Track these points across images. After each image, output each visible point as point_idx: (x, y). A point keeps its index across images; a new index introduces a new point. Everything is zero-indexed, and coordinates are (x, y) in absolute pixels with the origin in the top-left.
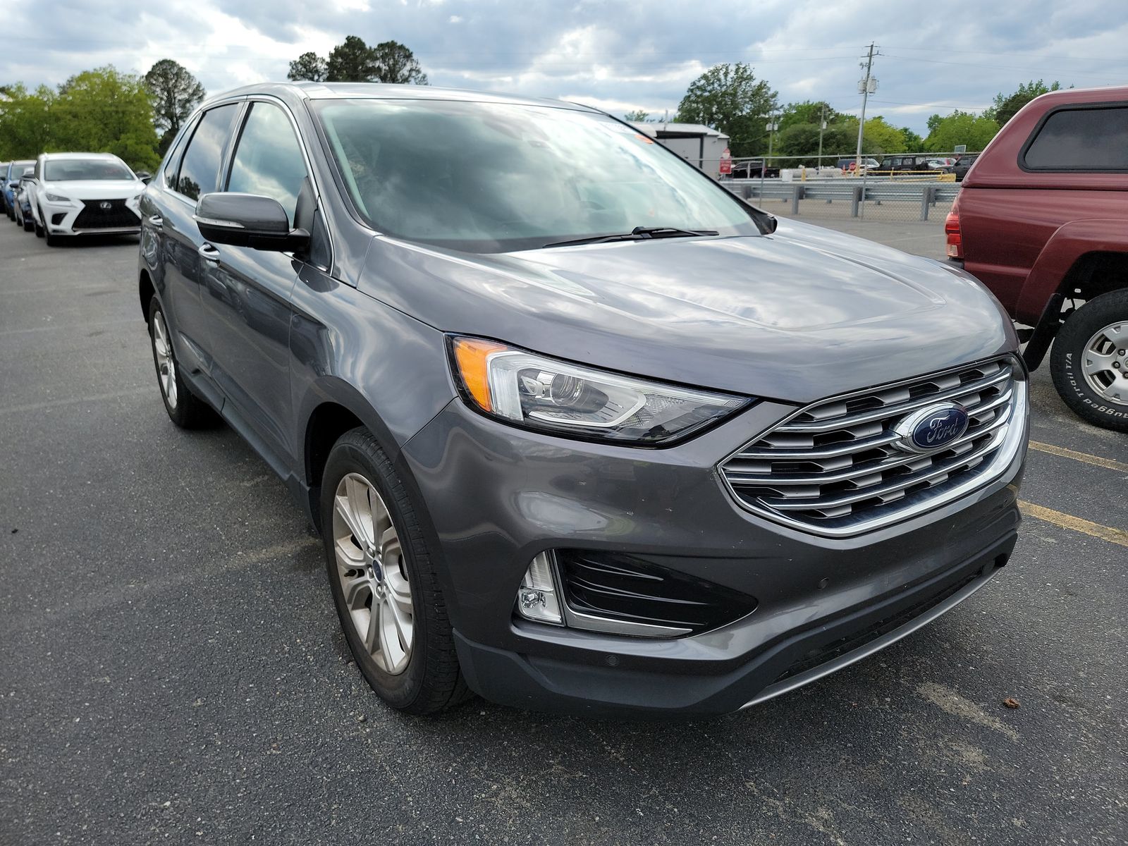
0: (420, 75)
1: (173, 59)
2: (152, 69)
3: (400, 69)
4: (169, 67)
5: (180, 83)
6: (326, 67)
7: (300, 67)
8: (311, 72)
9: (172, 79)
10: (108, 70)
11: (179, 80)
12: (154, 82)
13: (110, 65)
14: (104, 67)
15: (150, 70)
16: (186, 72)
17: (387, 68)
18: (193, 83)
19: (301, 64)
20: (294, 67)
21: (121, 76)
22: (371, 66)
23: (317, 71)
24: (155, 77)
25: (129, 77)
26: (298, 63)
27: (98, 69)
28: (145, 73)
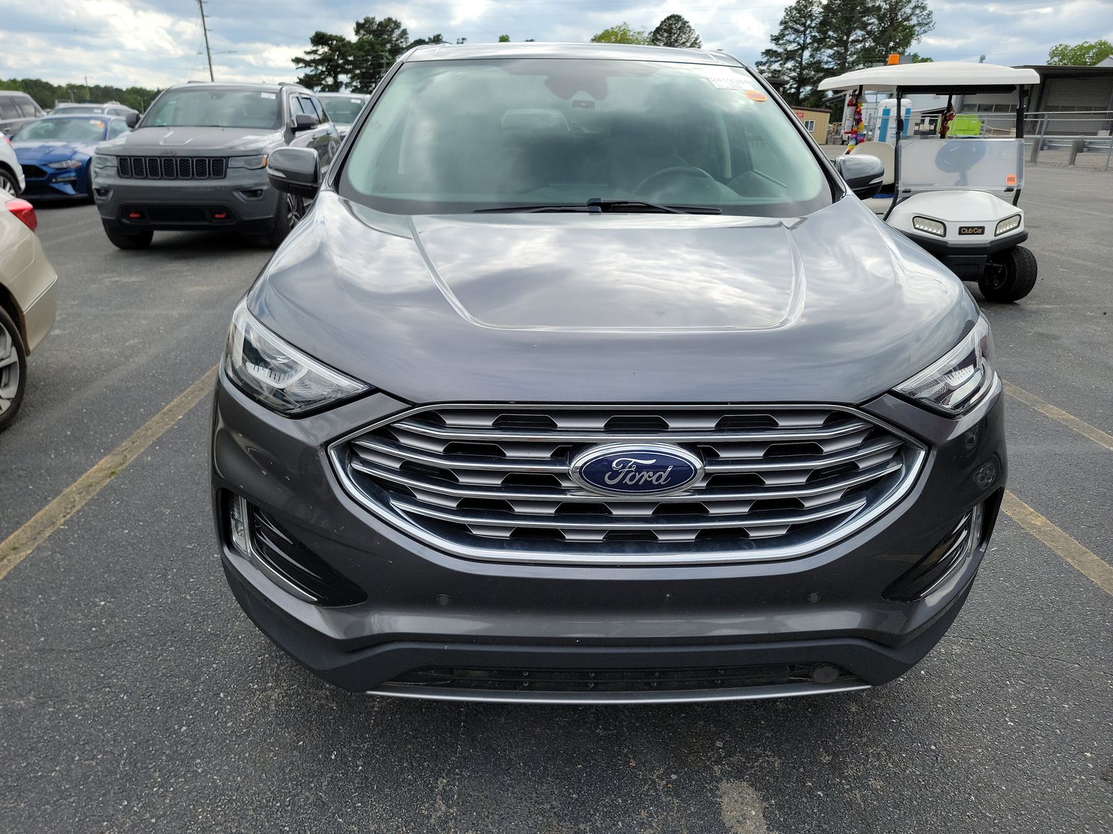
0: (925, 13)
1: (679, 14)
2: (661, 25)
3: (903, 6)
4: (674, 22)
5: (681, 37)
6: (822, 10)
7: (794, 12)
8: (804, 17)
9: (675, 34)
10: (622, 29)
11: (681, 34)
12: (659, 37)
13: (625, 23)
14: (619, 25)
15: (658, 25)
16: (688, 26)
17: (888, 6)
18: (693, 36)
19: (796, 10)
20: (789, 13)
21: (632, 33)
22: (870, 5)
23: (811, 16)
24: (661, 33)
25: (639, 33)
26: (793, 9)
27: (614, 27)
28: (653, 30)
